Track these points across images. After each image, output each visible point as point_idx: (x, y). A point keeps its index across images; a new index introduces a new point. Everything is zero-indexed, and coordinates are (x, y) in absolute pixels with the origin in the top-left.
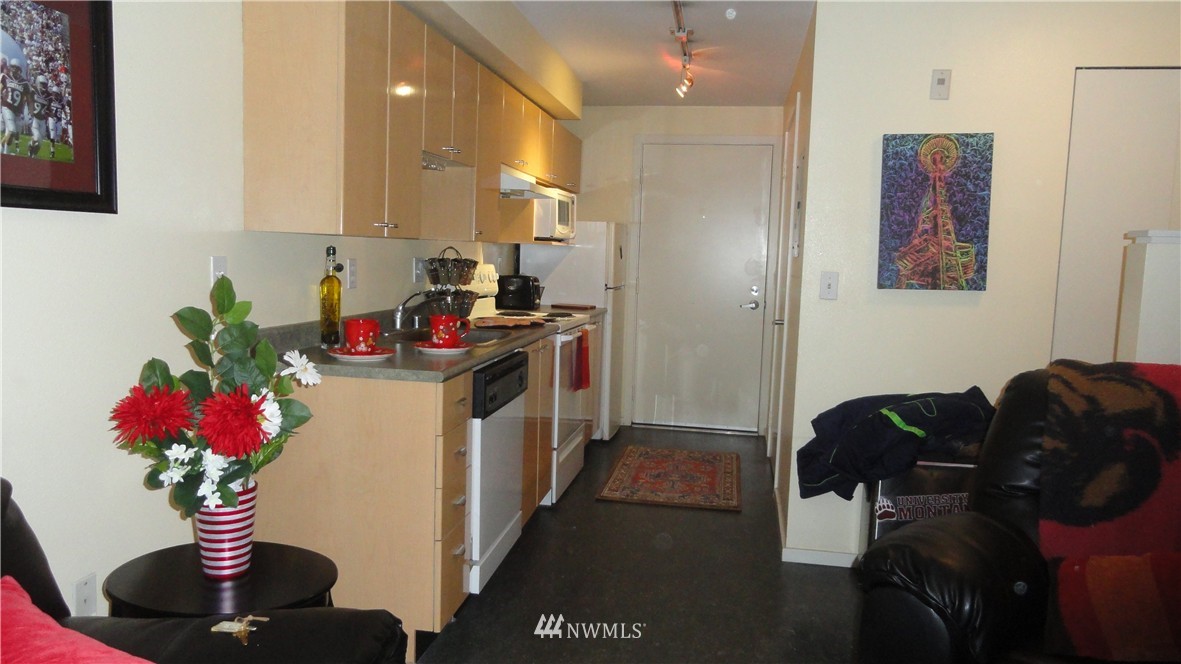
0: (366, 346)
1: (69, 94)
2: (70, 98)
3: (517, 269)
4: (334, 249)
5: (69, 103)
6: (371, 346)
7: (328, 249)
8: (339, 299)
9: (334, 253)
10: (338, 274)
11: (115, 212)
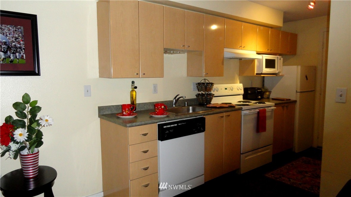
0: (125, 113)
1: (24, 46)
2: (24, 48)
3: (263, 85)
4: (134, 82)
5: (24, 49)
6: (127, 113)
7: (132, 82)
8: (136, 97)
9: (134, 83)
10: (135, 89)
11: (40, 75)
